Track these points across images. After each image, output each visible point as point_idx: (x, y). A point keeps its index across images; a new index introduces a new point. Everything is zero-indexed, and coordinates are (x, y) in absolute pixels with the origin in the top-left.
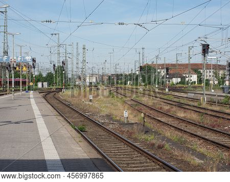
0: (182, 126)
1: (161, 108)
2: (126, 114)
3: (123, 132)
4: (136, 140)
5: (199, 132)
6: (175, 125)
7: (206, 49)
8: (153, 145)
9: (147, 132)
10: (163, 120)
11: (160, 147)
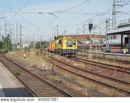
0: (75, 71)
1: (65, 61)
2: (43, 65)
3: (41, 75)
4: (47, 79)
5: (84, 74)
6: (71, 71)
7: (91, 27)
8: (57, 81)
9: (54, 75)
10: (65, 68)
11: (60, 82)
